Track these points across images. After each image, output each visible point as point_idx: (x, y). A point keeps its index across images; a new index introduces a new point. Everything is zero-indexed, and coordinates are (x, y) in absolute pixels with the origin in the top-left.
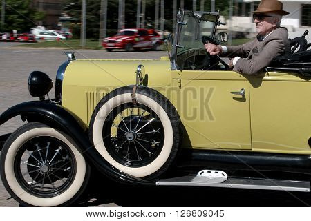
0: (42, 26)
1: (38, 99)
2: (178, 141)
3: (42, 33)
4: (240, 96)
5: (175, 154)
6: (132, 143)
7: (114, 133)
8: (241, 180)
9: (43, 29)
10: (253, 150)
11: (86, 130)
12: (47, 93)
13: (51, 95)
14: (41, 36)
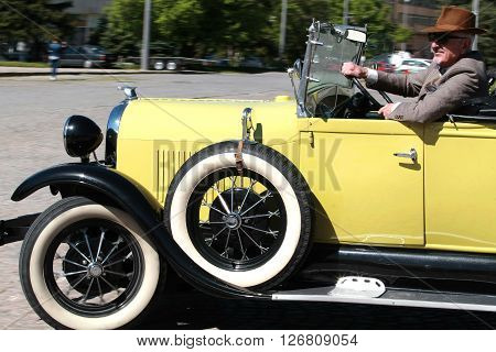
0: (407, 51)
1: (78, 160)
2: (308, 230)
3: (405, 63)
4: (410, 161)
5: (303, 250)
6: (234, 232)
7: (204, 215)
8: (408, 294)
9: (406, 56)
10: (428, 246)
11: (158, 210)
12: (93, 151)
13: (100, 153)
14: (405, 67)
